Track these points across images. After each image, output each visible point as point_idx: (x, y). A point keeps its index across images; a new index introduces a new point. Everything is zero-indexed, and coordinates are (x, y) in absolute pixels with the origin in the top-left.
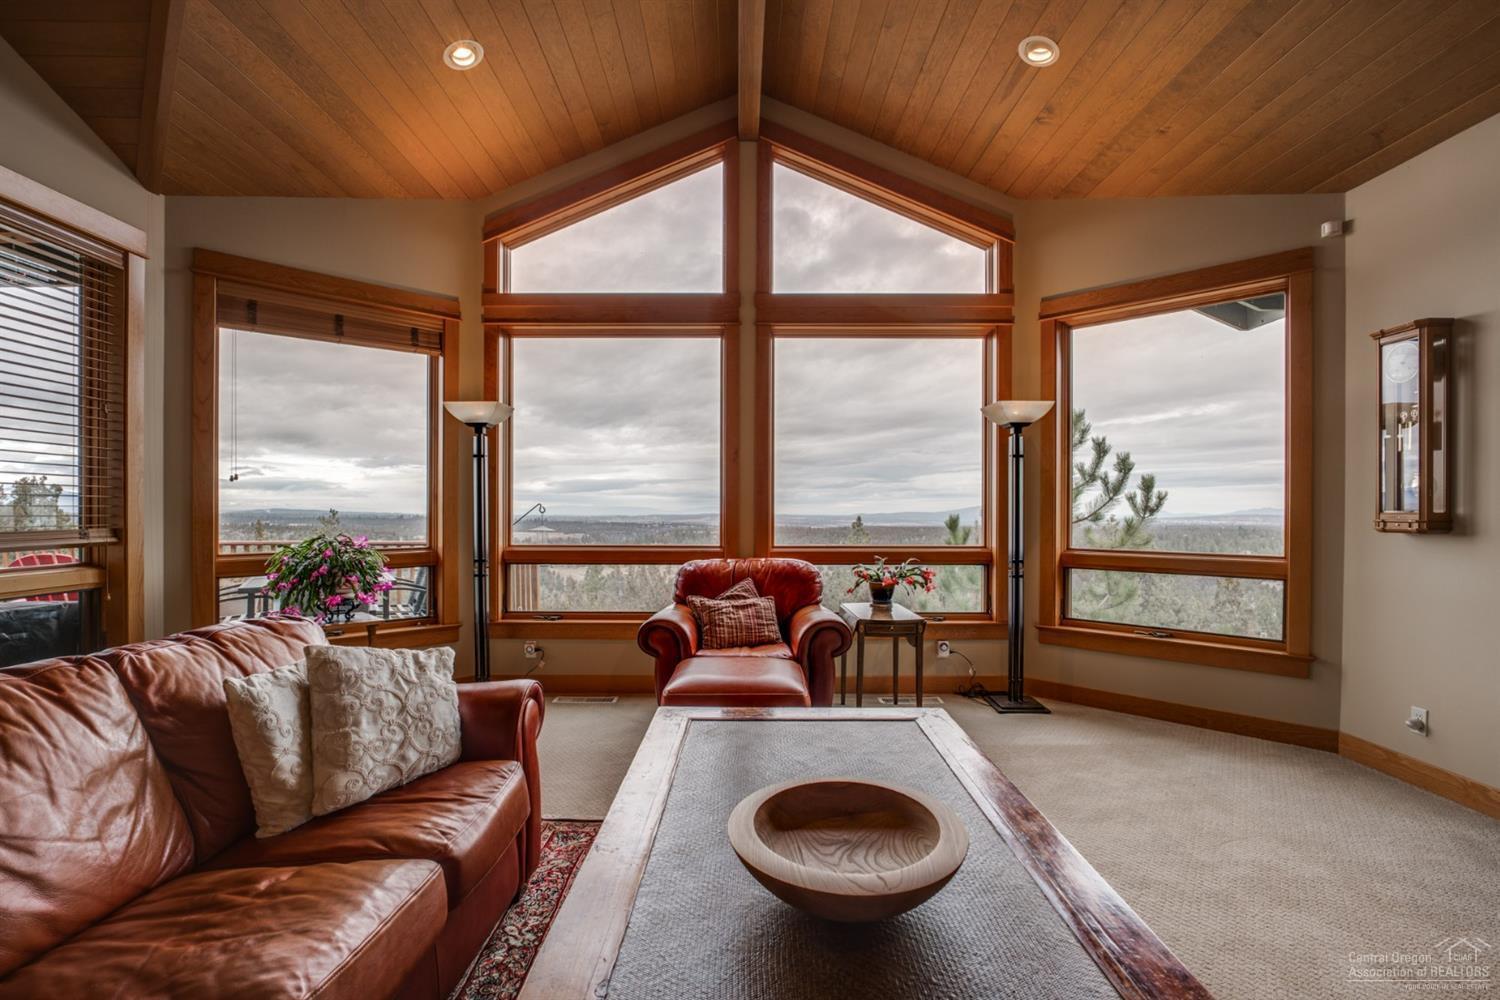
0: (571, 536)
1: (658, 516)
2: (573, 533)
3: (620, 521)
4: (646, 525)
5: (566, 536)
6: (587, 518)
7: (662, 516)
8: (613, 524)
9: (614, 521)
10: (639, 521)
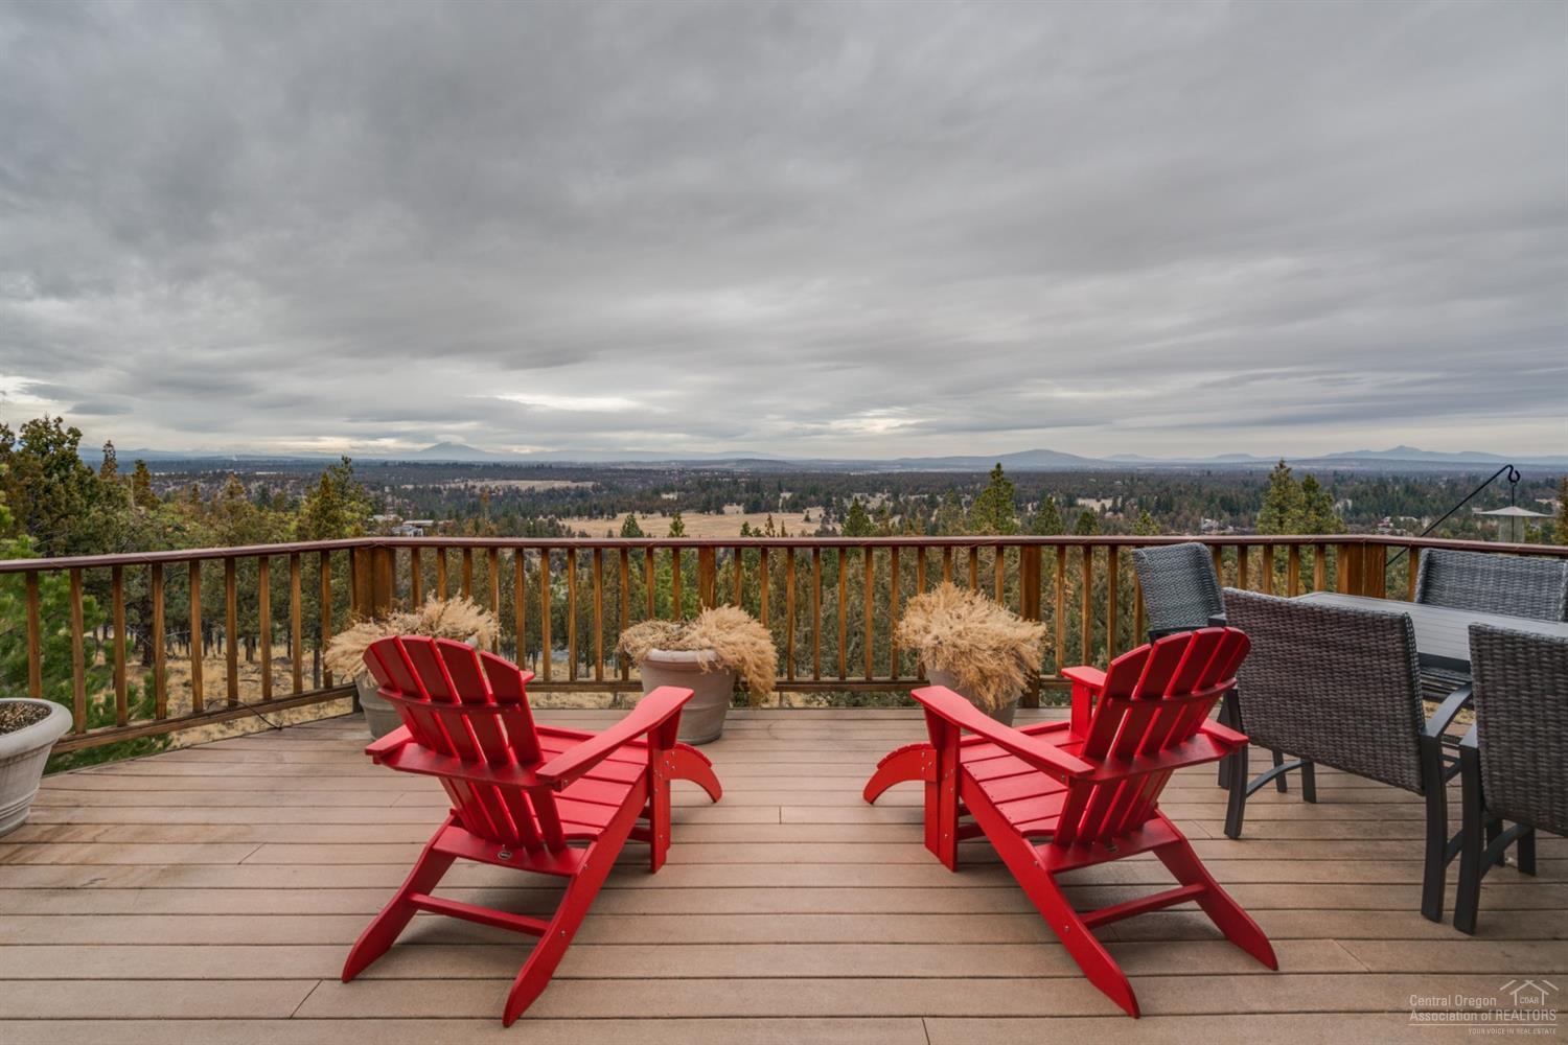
0: (580, 484)
1: (675, 461)
2: (583, 481)
3: (633, 467)
4: (664, 472)
5: (575, 485)
6: (595, 464)
7: (682, 462)
8: (626, 470)
9: (627, 467)
10: (655, 468)
